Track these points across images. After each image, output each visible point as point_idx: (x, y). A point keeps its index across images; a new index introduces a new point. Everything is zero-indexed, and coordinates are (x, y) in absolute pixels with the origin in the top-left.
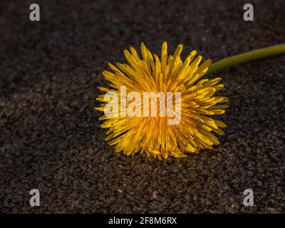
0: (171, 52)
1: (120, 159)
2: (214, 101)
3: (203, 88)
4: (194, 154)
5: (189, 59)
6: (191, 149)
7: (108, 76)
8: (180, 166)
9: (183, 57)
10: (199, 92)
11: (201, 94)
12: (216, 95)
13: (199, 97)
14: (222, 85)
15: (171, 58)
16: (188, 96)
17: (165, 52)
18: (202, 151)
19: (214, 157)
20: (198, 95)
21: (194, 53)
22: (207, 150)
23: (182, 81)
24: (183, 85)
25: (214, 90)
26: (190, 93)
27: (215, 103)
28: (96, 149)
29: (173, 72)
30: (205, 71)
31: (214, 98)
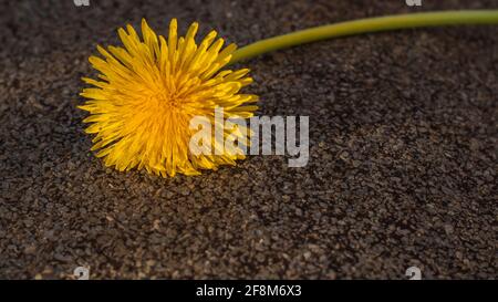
0: (182, 33)
1: (110, 176)
2: (239, 100)
3: (224, 82)
4: (211, 171)
5: (206, 43)
6: (208, 165)
7: (96, 63)
8: (192, 187)
9: (199, 39)
10: (219, 87)
11: (221, 91)
12: (242, 92)
13: (218, 95)
14: (250, 79)
15: (182, 40)
16: (204, 93)
17: (173, 33)
18: (221, 167)
19: (237, 176)
20: (217, 91)
21: (213, 34)
22: (229, 166)
23: (197, 72)
24: (197, 78)
25: (239, 85)
26: (206, 88)
27: (240, 103)
28: (78, 163)
29: (184, 59)
30: (228, 59)
31: (239, 96)
